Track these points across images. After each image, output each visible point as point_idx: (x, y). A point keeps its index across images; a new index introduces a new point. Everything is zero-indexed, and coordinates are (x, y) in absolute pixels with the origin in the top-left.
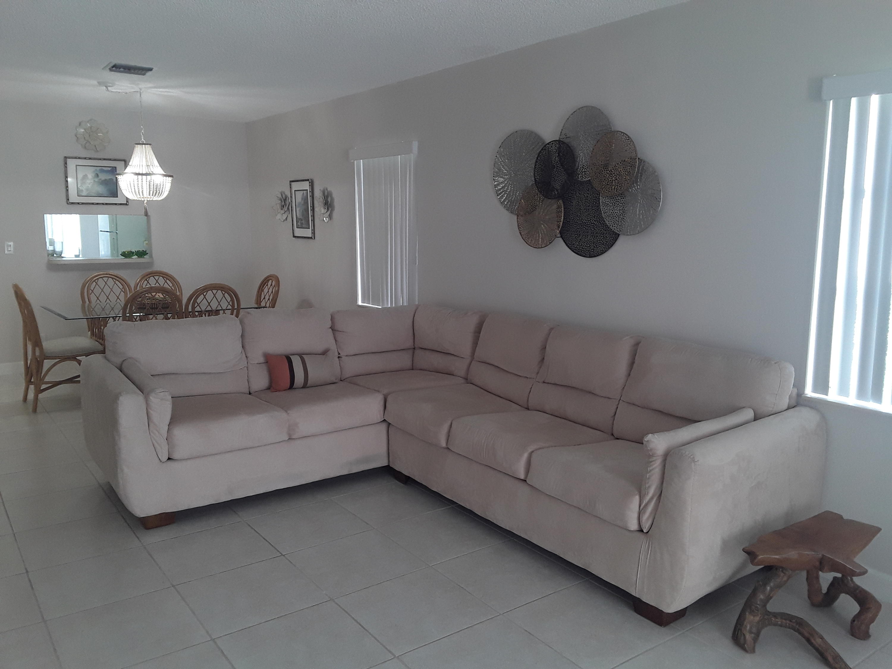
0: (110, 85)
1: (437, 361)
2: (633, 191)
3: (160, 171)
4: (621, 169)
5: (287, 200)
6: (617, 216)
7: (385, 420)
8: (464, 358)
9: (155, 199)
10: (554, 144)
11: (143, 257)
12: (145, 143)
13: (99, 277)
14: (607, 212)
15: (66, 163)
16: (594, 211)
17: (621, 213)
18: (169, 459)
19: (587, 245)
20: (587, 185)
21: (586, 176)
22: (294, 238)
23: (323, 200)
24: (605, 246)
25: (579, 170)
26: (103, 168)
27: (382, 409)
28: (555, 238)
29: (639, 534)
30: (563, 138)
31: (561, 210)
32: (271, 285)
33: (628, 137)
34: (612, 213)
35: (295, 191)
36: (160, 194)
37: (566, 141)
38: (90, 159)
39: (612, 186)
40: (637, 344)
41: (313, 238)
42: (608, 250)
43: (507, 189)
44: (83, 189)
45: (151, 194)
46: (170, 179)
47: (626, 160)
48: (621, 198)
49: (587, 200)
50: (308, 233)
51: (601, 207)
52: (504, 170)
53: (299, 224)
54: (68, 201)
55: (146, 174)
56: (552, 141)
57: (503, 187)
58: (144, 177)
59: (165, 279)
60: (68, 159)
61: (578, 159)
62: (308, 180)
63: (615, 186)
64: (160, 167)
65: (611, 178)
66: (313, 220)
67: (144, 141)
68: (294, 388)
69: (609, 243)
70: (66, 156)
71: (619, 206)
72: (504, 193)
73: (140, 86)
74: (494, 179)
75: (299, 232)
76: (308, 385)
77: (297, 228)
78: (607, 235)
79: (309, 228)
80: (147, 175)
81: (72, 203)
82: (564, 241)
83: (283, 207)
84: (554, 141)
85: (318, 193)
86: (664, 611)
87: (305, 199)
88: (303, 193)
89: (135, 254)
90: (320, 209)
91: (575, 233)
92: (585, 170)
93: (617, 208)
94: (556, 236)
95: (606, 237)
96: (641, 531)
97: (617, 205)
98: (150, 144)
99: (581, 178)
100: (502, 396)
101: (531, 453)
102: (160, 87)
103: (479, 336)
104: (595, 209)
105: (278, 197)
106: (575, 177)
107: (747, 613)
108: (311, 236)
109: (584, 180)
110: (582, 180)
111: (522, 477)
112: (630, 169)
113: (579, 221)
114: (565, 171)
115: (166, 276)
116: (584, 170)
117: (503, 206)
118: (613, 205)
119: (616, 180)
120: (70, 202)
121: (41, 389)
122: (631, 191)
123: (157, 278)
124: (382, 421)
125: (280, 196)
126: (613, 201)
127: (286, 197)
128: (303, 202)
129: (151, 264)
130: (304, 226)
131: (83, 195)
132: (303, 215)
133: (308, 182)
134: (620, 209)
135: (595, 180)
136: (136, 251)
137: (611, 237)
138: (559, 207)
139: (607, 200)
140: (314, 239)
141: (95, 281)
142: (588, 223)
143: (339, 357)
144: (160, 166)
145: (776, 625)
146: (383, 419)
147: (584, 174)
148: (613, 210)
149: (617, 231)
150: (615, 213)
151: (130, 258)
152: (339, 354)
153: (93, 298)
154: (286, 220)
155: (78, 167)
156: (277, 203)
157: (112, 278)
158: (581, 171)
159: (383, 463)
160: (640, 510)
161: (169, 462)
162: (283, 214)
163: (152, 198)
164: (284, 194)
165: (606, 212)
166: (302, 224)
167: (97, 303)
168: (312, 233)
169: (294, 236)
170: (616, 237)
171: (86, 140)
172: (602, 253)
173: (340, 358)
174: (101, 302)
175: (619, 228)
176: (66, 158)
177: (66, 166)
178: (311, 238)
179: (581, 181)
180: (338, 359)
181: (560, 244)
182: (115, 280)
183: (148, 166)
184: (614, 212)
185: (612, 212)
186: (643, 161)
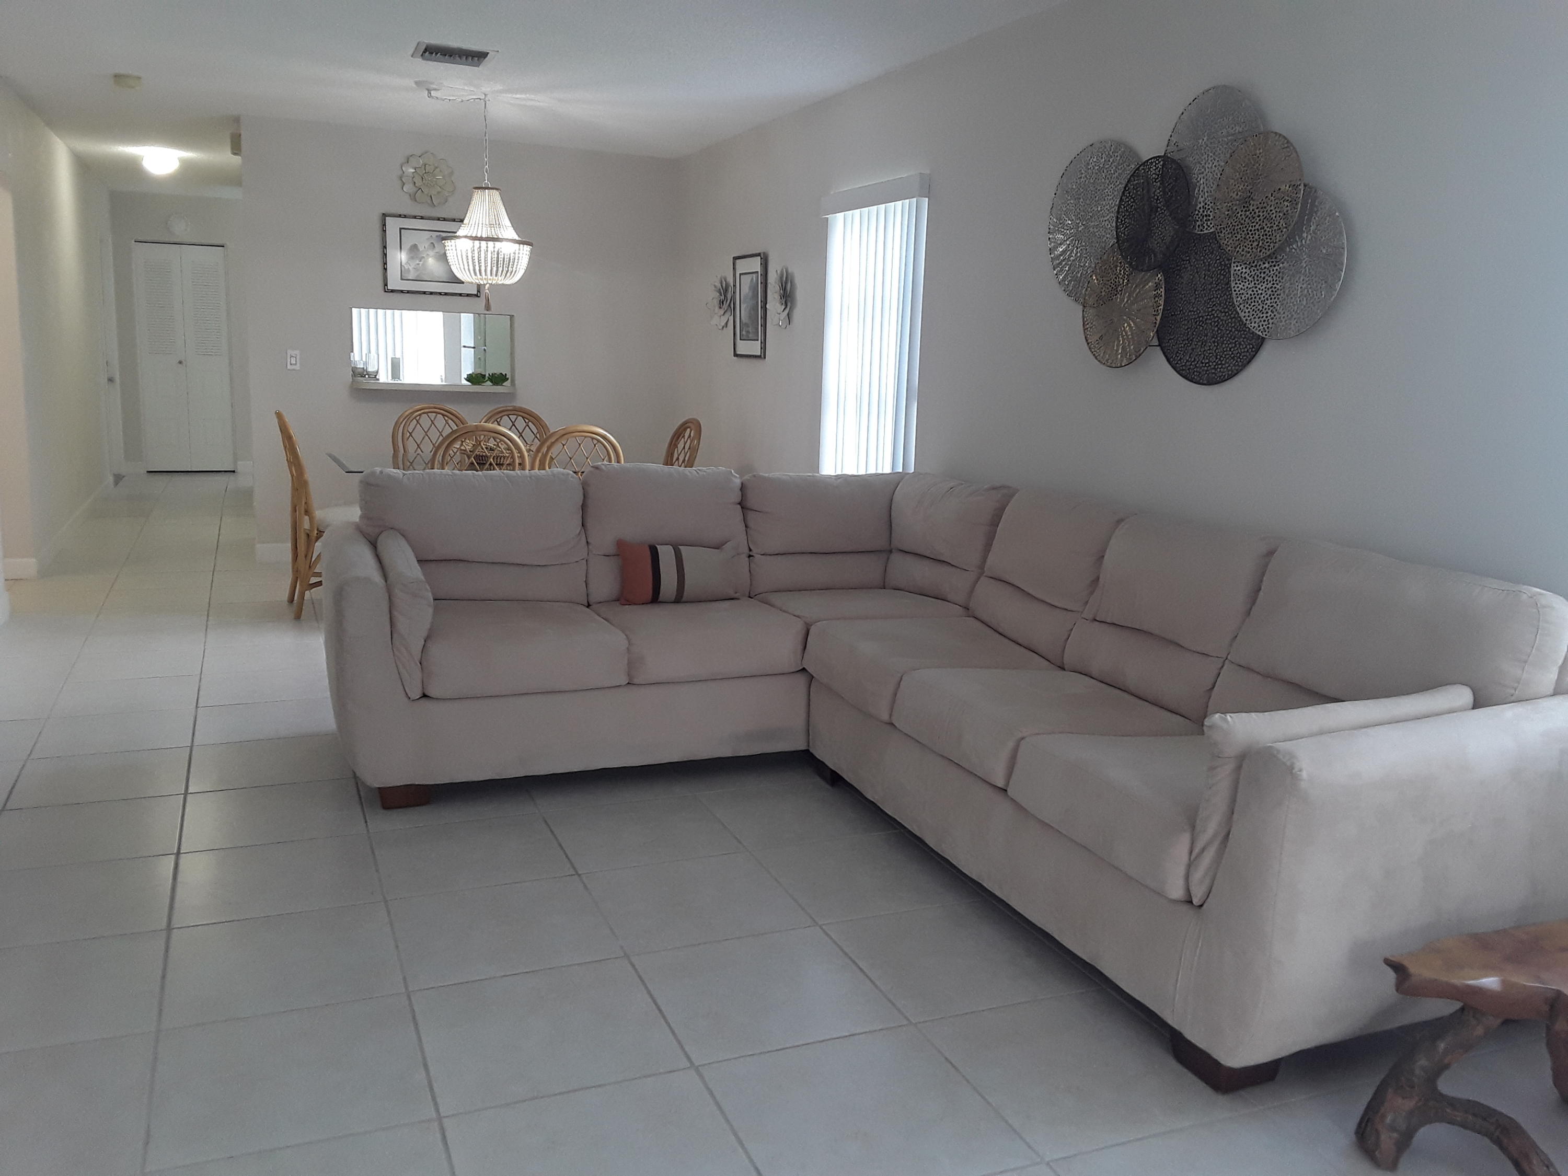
0: (434, 86)
1: (922, 573)
2: (1293, 250)
3: (511, 233)
4: (1272, 208)
5: (729, 292)
6: (1260, 301)
7: (804, 669)
8: (968, 571)
9: (500, 280)
10: (1154, 164)
11: (500, 384)
12: (490, 186)
13: (423, 411)
14: (1243, 294)
15: (384, 225)
16: (1220, 292)
17: (1268, 295)
18: (425, 696)
19: (1203, 361)
20: (1211, 241)
21: (1209, 224)
22: (735, 358)
23: (780, 289)
24: (1237, 361)
25: (1197, 212)
26: (441, 233)
27: (800, 647)
28: (1146, 348)
29: (1185, 908)
30: (1172, 152)
31: (1159, 292)
32: (690, 436)
33: (1288, 142)
34: (1251, 295)
35: (740, 274)
36: (512, 273)
37: (1176, 157)
38: (422, 218)
39: (1253, 241)
40: (1271, 553)
41: (762, 356)
42: (1241, 370)
43: (1070, 256)
44: (411, 268)
45: (494, 272)
46: (527, 248)
47: (1283, 188)
48: (1271, 266)
49: (1209, 271)
50: (754, 348)
51: (1233, 285)
52: (1067, 219)
53: (744, 333)
54: (386, 287)
55: (488, 239)
56: (1151, 159)
57: (1064, 252)
58: (484, 243)
59: (527, 421)
60: (387, 218)
61: (1196, 191)
62: (759, 255)
63: (1259, 242)
64: (512, 228)
65: (1252, 227)
66: (764, 326)
67: (489, 183)
68: (660, 602)
69: (1245, 356)
70: (384, 212)
71: (1265, 280)
72: (1064, 263)
73: (484, 89)
74: (1049, 239)
75: (745, 347)
76: (684, 599)
77: (740, 339)
78: (1242, 339)
79: (758, 340)
80: (488, 241)
81: (392, 291)
82: (1164, 353)
83: (721, 304)
84: (1154, 158)
85: (773, 278)
86: (1222, 1062)
87: (754, 289)
88: (752, 279)
89: (487, 379)
90: (774, 305)
91: (1184, 338)
92: (1207, 211)
93: (1262, 286)
94: (1147, 342)
95: (1240, 344)
96: (1191, 902)
97: (1262, 278)
98: (497, 189)
99: (1201, 228)
100: (1020, 641)
101: (1021, 741)
102: (517, 91)
103: (995, 532)
104: (1222, 288)
105: (715, 286)
106: (1190, 226)
107: (1390, 1090)
108: (759, 354)
109: (1206, 232)
110: (1202, 232)
111: (1001, 784)
112: (1287, 206)
113: (1193, 313)
114: (1170, 215)
115: (528, 416)
116: (1205, 213)
117: (1061, 288)
118: (1254, 280)
119: (1261, 229)
120: (389, 288)
121: (310, 583)
122: (1289, 251)
123: (513, 417)
124: (799, 671)
125: (719, 285)
126: (1256, 271)
127: (727, 285)
128: (751, 294)
129: (512, 396)
130: (751, 336)
131: (410, 278)
132: (750, 317)
133: (759, 257)
134: (1268, 286)
135: (1224, 232)
136: (491, 374)
137: (1249, 344)
138: (1157, 287)
139: (1244, 270)
140: (765, 358)
141: (415, 418)
142: (1209, 317)
143: (750, 556)
144: (513, 226)
145: (1451, 1122)
146: (801, 668)
147: (1206, 220)
148: (1254, 289)
149: (1259, 331)
150: (1258, 294)
151: (480, 385)
152: (750, 550)
153: (411, 446)
154: (726, 327)
155: (402, 231)
156: (712, 296)
157: (443, 415)
158: (1200, 214)
159: (798, 744)
160: (1192, 859)
161: (423, 700)
162: (722, 317)
163: (495, 280)
164: (726, 281)
165: (1240, 294)
166: (748, 332)
167: (417, 453)
168: (761, 348)
169: (736, 355)
170: (1258, 344)
171: (417, 187)
172: (1231, 377)
173: (751, 558)
174: (422, 452)
175: (1263, 325)
176: (384, 216)
177: (385, 229)
178: (759, 357)
179: (1199, 234)
180: (747, 559)
181: (1158, 360)
182: (446, 418)
183: (491, 225)
184: (1254, 294)
185: (1253, 293)
186: (1313, 190)
